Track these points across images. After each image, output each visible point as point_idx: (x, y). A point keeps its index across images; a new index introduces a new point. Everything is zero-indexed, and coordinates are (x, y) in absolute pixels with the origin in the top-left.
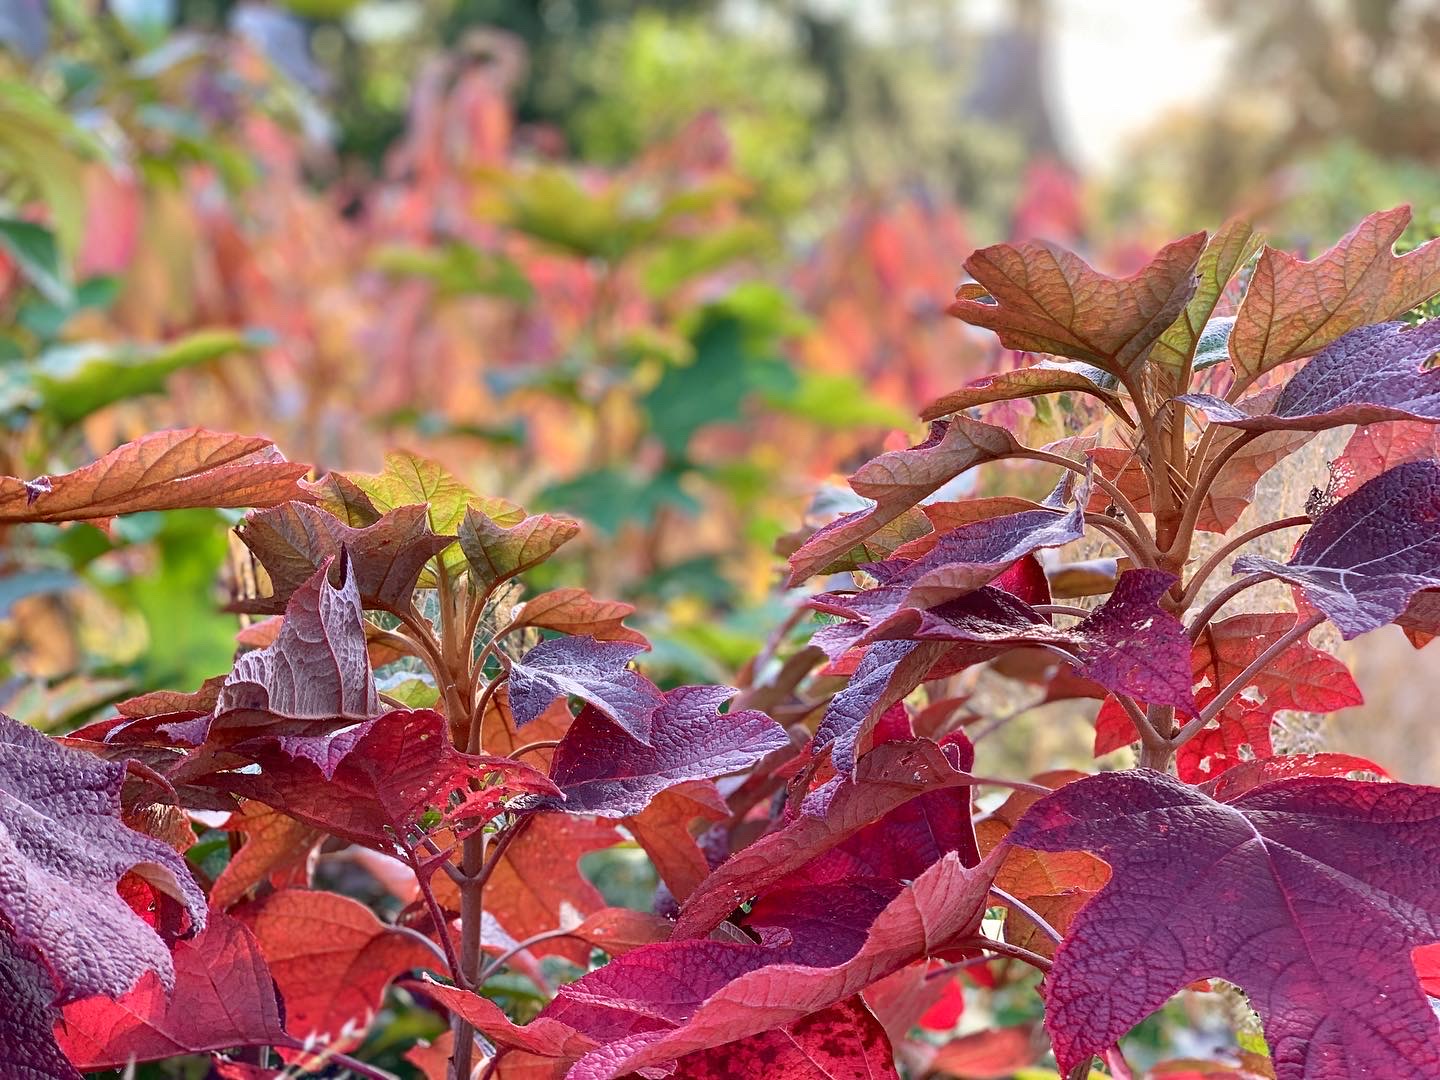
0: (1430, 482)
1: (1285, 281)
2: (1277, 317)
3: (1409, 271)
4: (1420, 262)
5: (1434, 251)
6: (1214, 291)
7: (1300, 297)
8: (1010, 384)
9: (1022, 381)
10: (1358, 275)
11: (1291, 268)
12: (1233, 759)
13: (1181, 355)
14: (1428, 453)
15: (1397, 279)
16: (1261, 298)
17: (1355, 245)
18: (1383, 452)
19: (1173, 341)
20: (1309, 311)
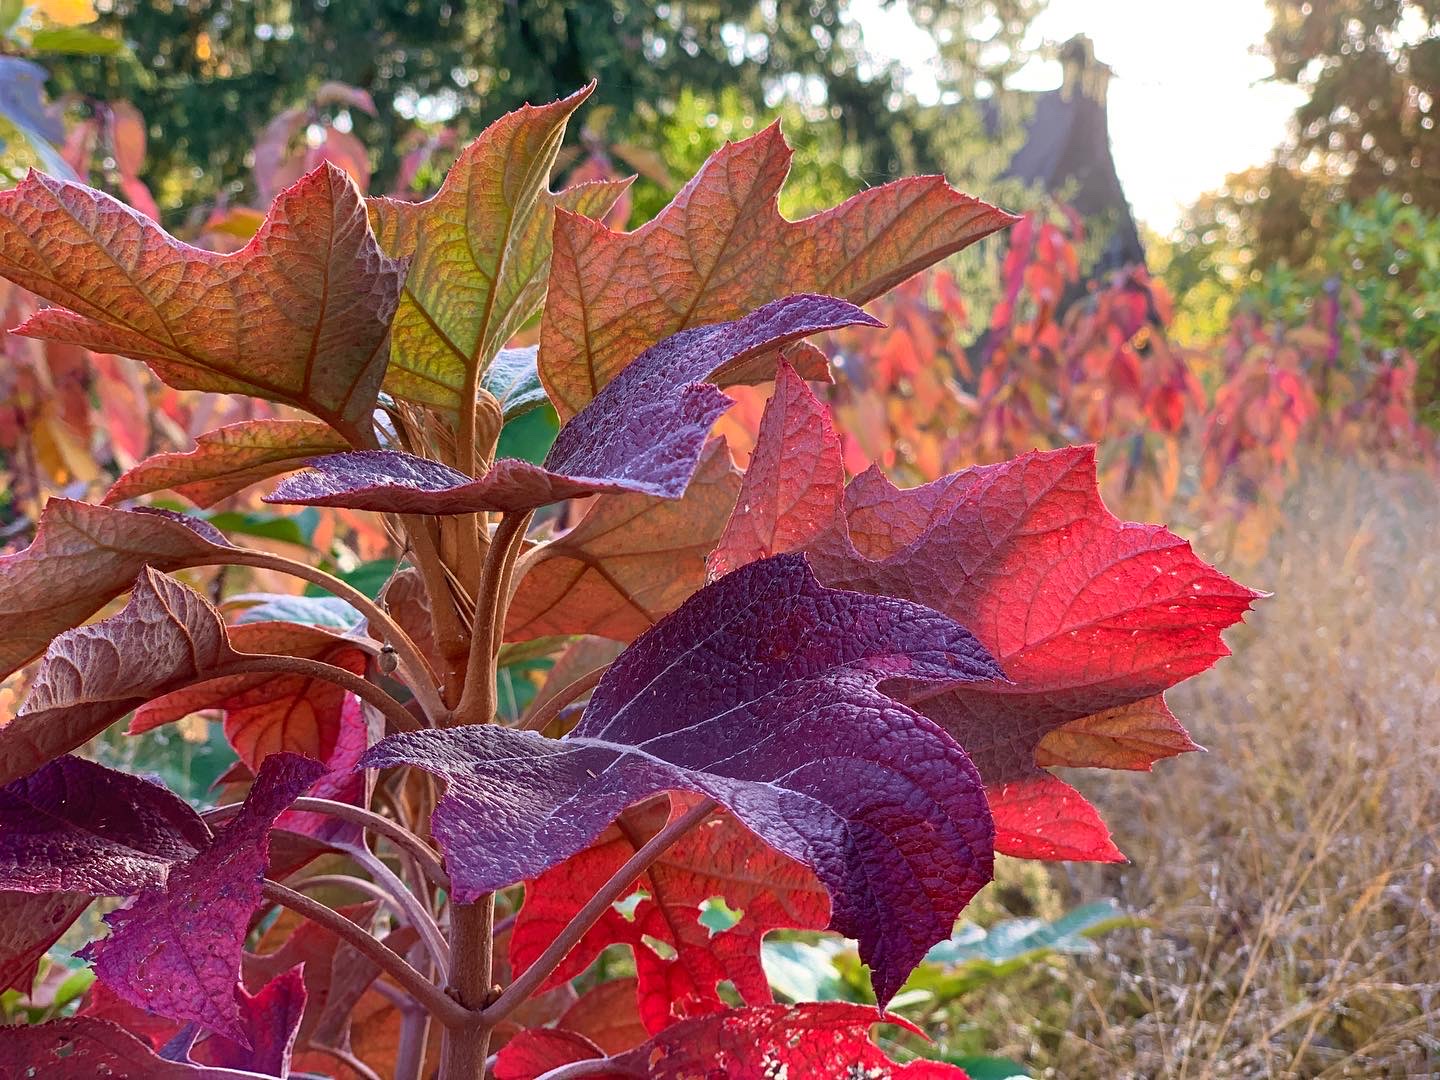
0: (792, 590)
1: (597, 265)
2: (595, 324)
3: (822, 245)
4: (839, 231)
5: (861, 211)
6: (482, 284)
7: (623, 290)
8: (227, 447)
9: (247, 442)
10: (714, 251)
11: (602, 244)
12: (711, 1004)
13: (451, 389)
14: (834, 540)
15: (804, 256)
16: (565, 296)
17: (698, 200)
18: (766, 541)
19: (433, 368)
20: (645, 313)
